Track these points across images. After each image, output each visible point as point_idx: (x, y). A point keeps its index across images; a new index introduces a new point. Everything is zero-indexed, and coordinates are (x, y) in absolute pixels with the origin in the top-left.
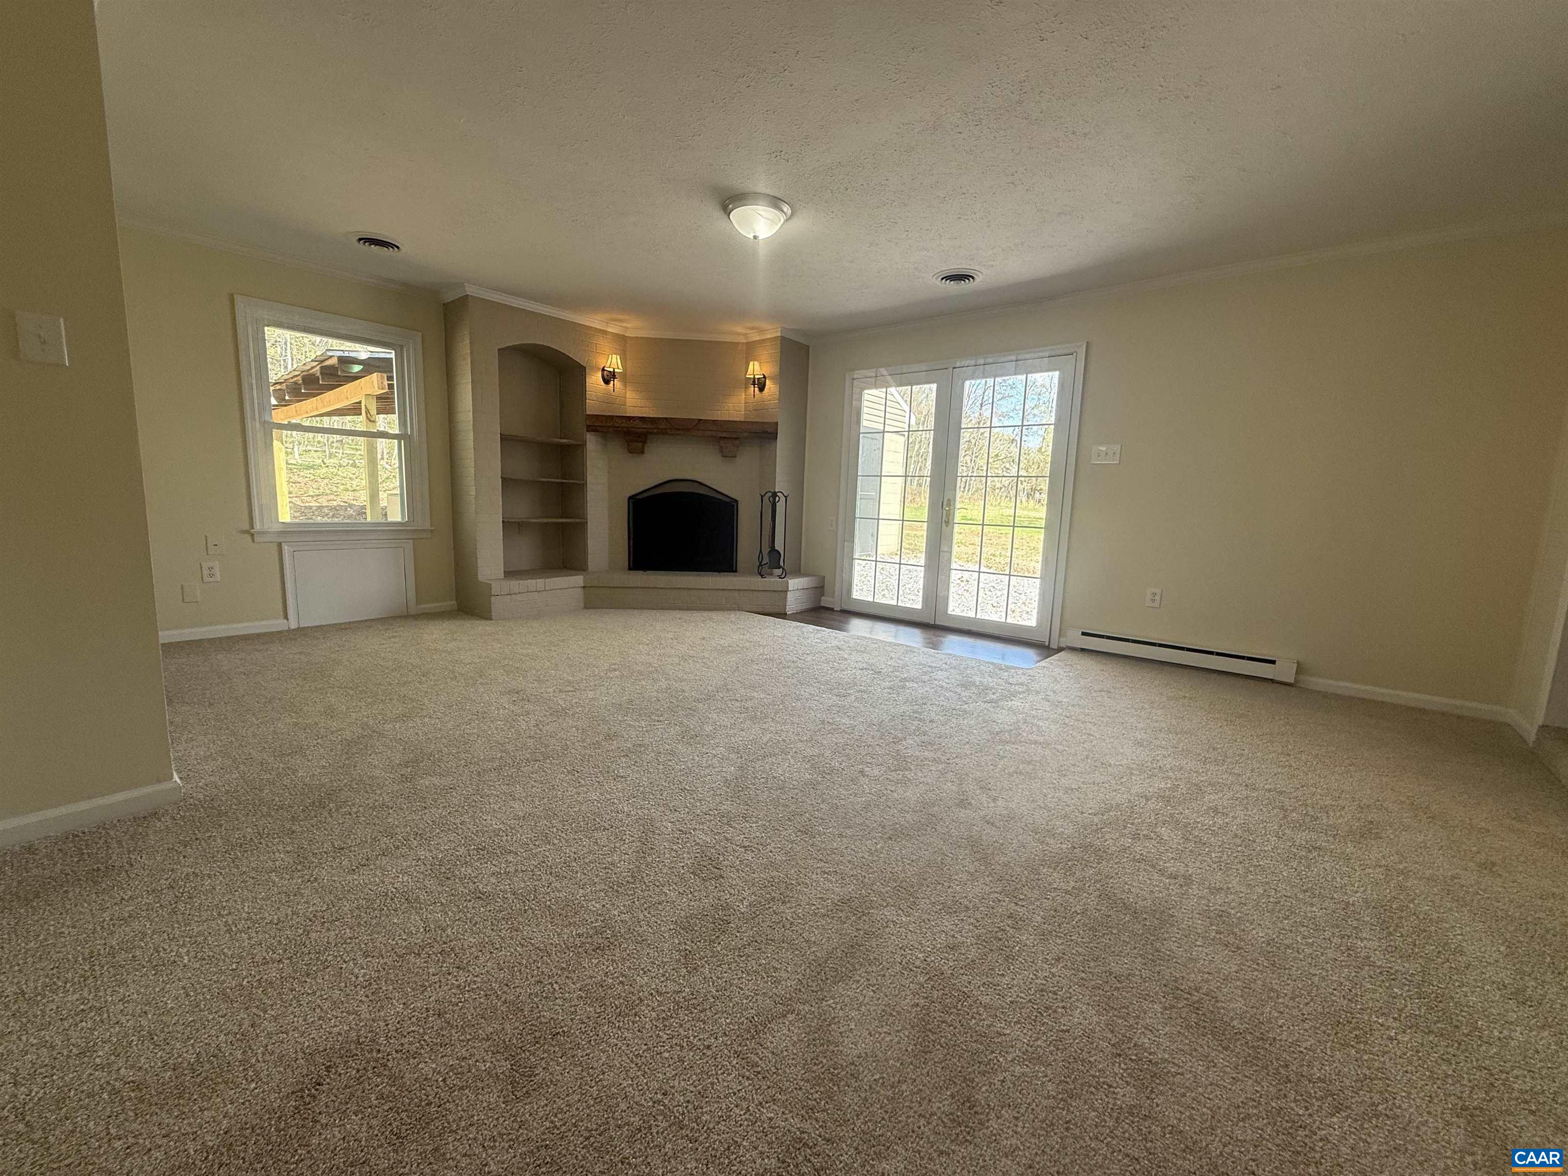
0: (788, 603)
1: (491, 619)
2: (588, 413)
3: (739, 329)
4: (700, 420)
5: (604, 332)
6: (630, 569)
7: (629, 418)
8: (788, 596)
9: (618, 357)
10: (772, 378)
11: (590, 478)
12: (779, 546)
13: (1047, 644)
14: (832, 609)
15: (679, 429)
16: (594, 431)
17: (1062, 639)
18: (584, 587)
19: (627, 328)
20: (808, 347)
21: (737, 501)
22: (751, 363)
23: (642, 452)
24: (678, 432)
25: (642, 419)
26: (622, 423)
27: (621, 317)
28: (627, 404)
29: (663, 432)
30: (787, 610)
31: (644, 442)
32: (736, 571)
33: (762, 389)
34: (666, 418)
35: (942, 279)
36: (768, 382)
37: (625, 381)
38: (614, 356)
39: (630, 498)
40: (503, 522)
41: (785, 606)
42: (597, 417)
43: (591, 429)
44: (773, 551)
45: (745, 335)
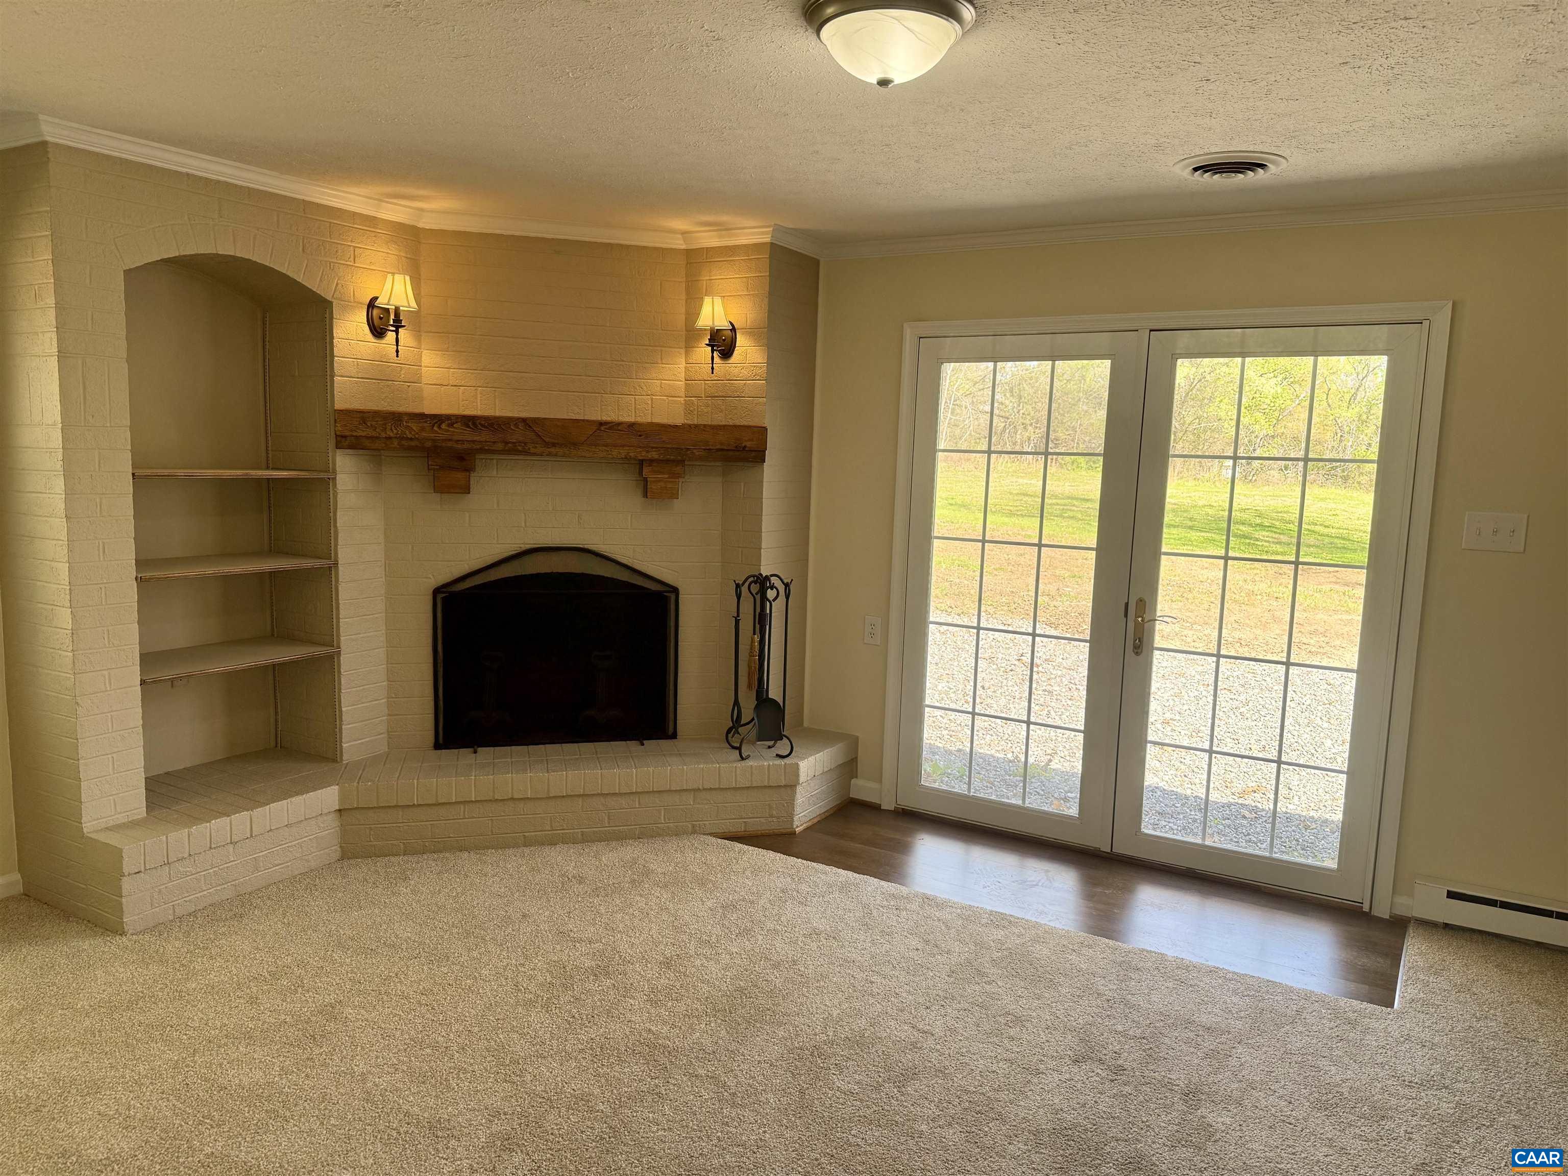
0: (798, 809)
1: (123, 934)
2: (339, 405)
3: (679, 224)
4: (601, 424)
5: (372, 221)
6: (437, 746)
7: (438, 419)
8: (798, 796)
9: (408, 278)
10: (752, 332)
11: (345, 553)
12: (774, 693)
13: (1366, 908)
14: (874, 808)
15: (554, 445)
16: (351, 447)
17: (1401, 900)
18: (340, 810)
19: (422, 210)
20: (817, 263)
21: (675, 590)
22: (707, 301)
23: (466, 490)
24: (553, 450)
25: (470, 421)
26: (423, 429)
27: (421, 192)
28: (424, 380)
29: (515, 450)
30: (796, 823)
31: (469, 470)
32: (674, 736)
33: (727, 353)
34: (524, 420)
35: (1196, 169)
36: (741, 340)
37: (418, 333)
38: (399, 278)
39: (436, 591)
40: (143, 682)
41: (791, 816)
42: (363, 416)
43: (344, 442)
44: (763, 700)
45: (684, 233)
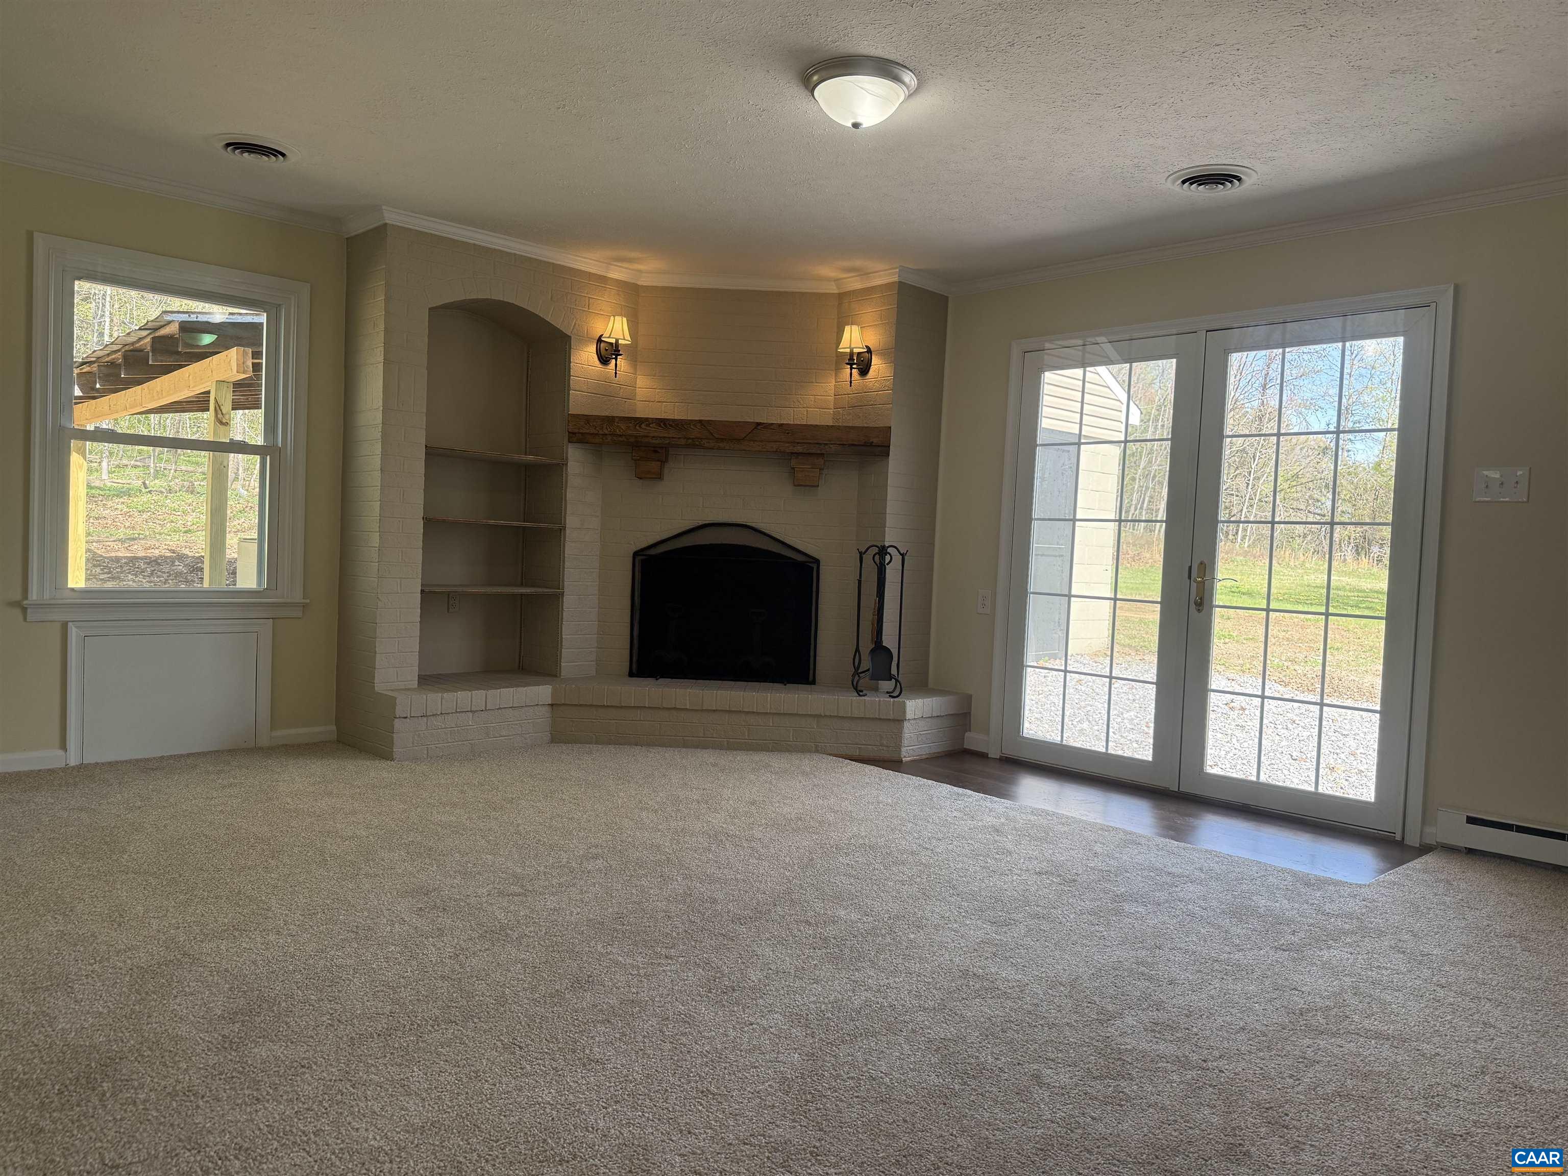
0: (905, 742)
1: (392, 760)
2: (573, 410)
3: (827, 271)
4: (758, 424)
5: (603, 279)
6: (631, 674)
7: (639, 421)
8: (906, 730)
9: (625, 319)
10: (883, 353)
11: (571, 521)
12: (889, 641)
14: (983, 756)
15: (722, 440)
16: (580, 441)
17: (1428, 830)
18: (552, 705)
19: (640, 271)
20: (947, 298)
21: (817, 562)
22: (847, 328)
23: (659, 477)
24: (721, 445)
25: (663, 423)
26: (628, 427)
27: (633, 255)
28: (638, 398)
29: (693, 445)
30: (903, 753)
31: (663, 462)
32: (813, 682)
33: (864, 372)
34: (700, 421)
35: (1184, 182)
36: (875, 360)
37: (634, 360)
38: (618, 318)
39: (636, 554)
40: (422, 591)
41: (899, 747)
42: (587, 419)
43: (577, 437)
44: (879, 649)
45: (837, 280)
